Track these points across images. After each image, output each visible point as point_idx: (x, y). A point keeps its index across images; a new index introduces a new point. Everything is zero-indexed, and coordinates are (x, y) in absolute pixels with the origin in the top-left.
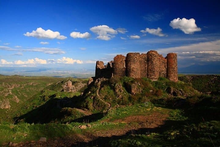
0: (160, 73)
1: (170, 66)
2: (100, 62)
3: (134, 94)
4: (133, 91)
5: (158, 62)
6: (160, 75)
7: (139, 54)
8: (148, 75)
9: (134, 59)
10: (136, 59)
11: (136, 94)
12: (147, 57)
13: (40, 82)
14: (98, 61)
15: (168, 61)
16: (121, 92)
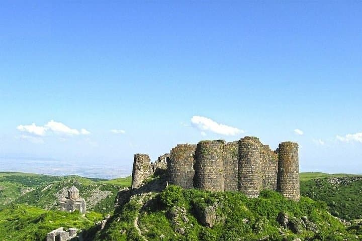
0: (264, 182)
1: (284, 169)
2: (143, 156)
3: (211, 226)
4: (208, 220)
5: (261, 159)
6: (264, 187)
7: (223, 143)
8: (239, 187)
9: (213, 153)
10: (215, 153)
11: (213, 226)
12: (238, 150)
13: (6, 186)
14: (138, 154)
15: (280, 158)
16: (184, 221)
